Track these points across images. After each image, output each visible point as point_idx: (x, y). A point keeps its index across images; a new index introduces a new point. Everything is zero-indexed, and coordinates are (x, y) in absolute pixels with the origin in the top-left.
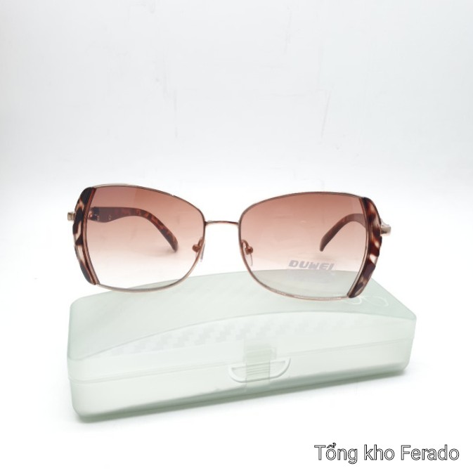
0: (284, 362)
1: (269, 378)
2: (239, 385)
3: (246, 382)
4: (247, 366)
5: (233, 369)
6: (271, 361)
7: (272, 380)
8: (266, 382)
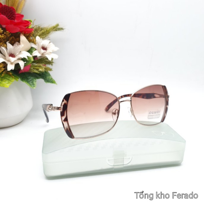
0: (130, 158)
1: (123, 165)
3: (114, 166)
4: (114, 159)
6: (124, 158)
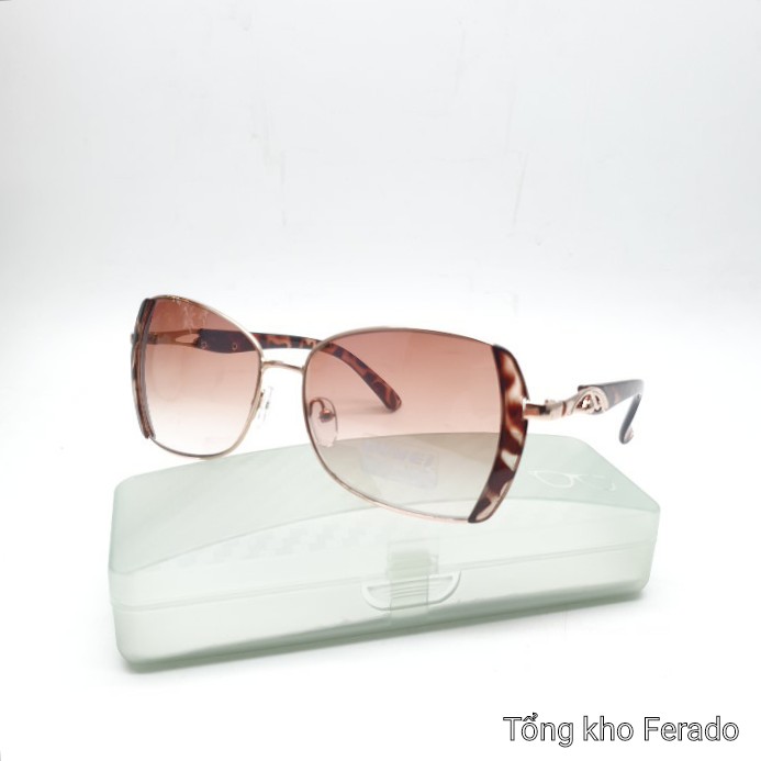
0: (450, 578)
1: (427, 604)
2: (380, 614)
3: (391, 609)
4: (392, 585)
5: (370, 589)
6: (431, 577)
7: (431, 607)
8: (422, 610)
